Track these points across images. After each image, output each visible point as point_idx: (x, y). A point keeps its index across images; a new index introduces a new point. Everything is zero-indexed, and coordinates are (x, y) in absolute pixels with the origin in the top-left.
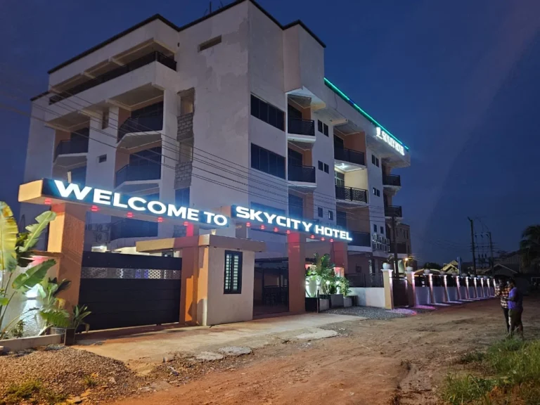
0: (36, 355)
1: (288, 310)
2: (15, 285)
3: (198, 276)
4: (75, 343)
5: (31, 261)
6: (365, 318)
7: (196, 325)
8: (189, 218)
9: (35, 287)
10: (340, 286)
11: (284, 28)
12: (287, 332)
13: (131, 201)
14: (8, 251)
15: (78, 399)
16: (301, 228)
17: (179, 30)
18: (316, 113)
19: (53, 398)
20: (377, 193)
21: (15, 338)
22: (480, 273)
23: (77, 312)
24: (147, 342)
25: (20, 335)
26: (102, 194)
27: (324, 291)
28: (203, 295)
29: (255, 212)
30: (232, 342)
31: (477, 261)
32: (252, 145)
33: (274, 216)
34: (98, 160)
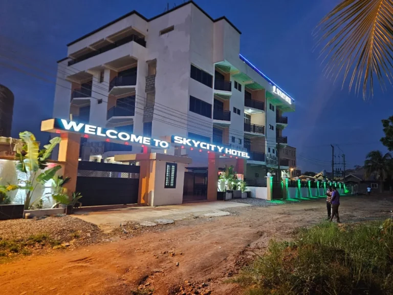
0: (49, 219)
1: (206, 199)
2: (38, 179)
3: (149, 177)
4: (73, 213)
5: (47, 166)
6: (251, 205)
7: (147, 206)
8: (144, 143)
9: (49, 181)
10: (240, 185)
11: (214, 21)
12: (199, 212)
13: (108, 132)
14: (33, 160)
15: (67, 244)
16: (216, 149)
17: (148, 21)
18: (233, 76)
19: (54, 243)
20: (272, 128)
21: (37, 209)
22: (335, 180)
23: (74, 196)
24: (114, 214)
25: (41, 207)
26: (90, 128)
27: (230, 188)
28: (152, 189)
29: (187, 139)
30: (164, 216)
31: (335, 172)
32: (190, 96)
33: (198, 142)
34: (97, 102)
